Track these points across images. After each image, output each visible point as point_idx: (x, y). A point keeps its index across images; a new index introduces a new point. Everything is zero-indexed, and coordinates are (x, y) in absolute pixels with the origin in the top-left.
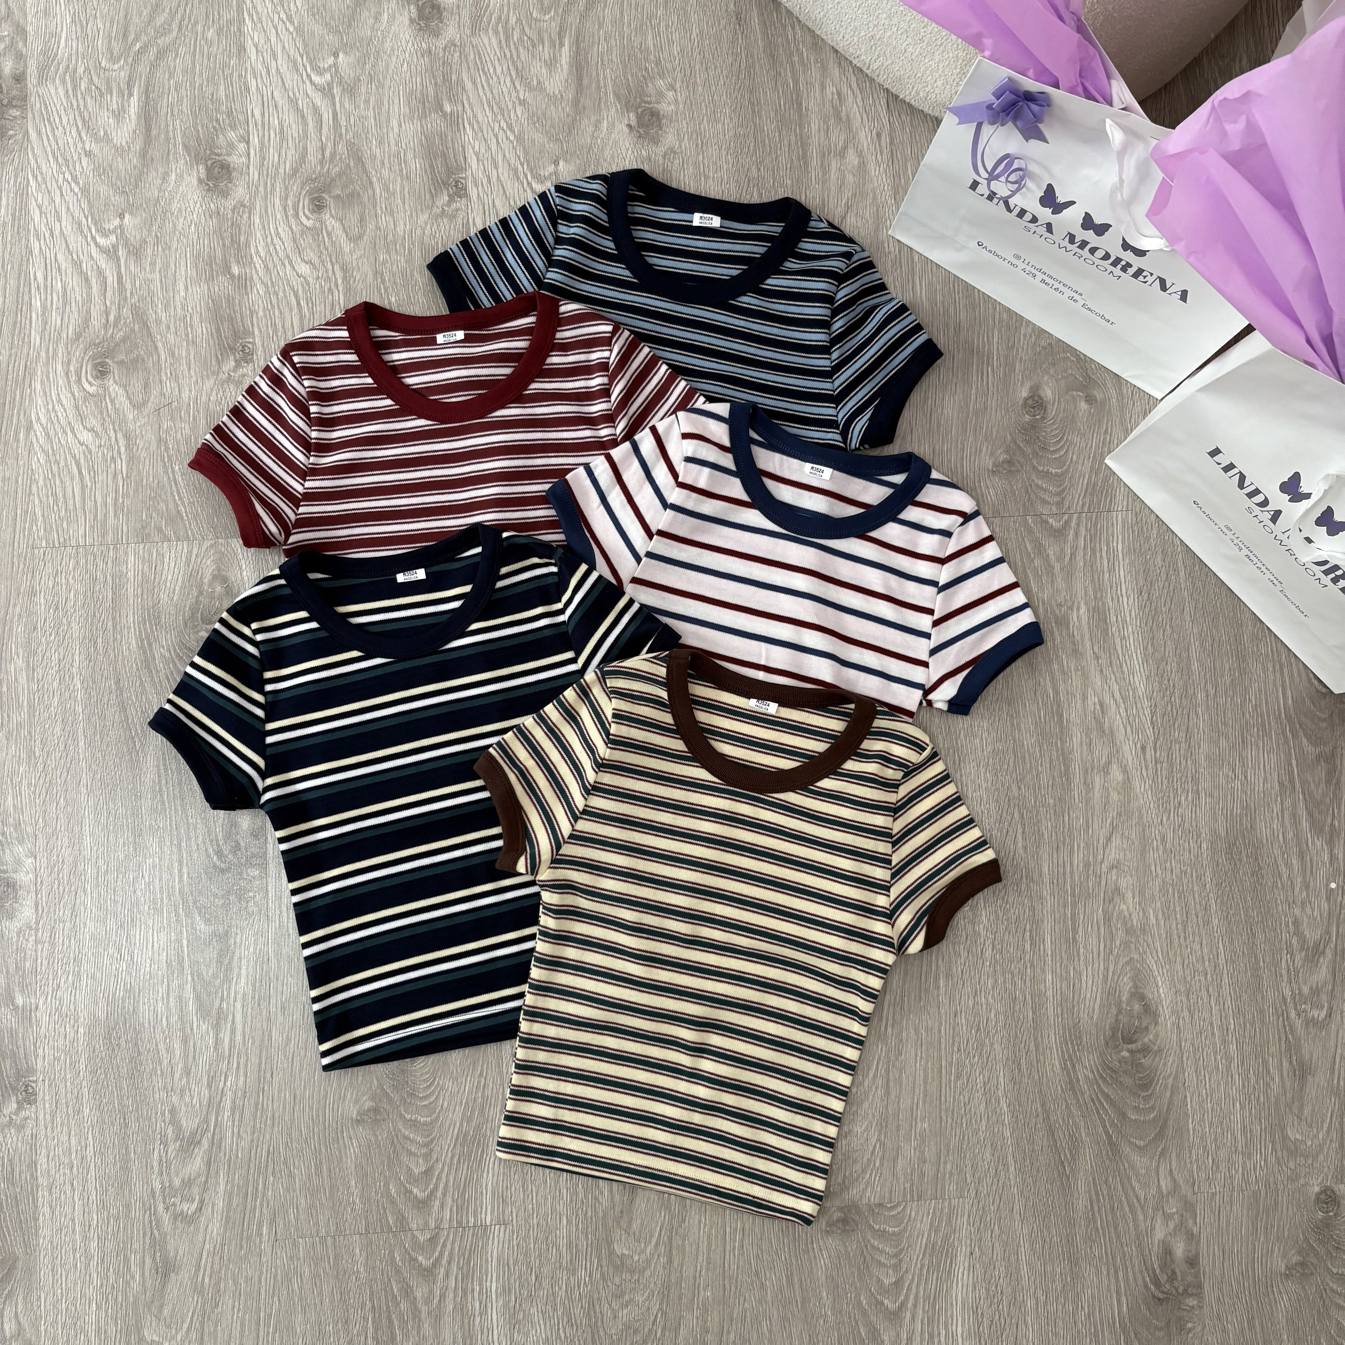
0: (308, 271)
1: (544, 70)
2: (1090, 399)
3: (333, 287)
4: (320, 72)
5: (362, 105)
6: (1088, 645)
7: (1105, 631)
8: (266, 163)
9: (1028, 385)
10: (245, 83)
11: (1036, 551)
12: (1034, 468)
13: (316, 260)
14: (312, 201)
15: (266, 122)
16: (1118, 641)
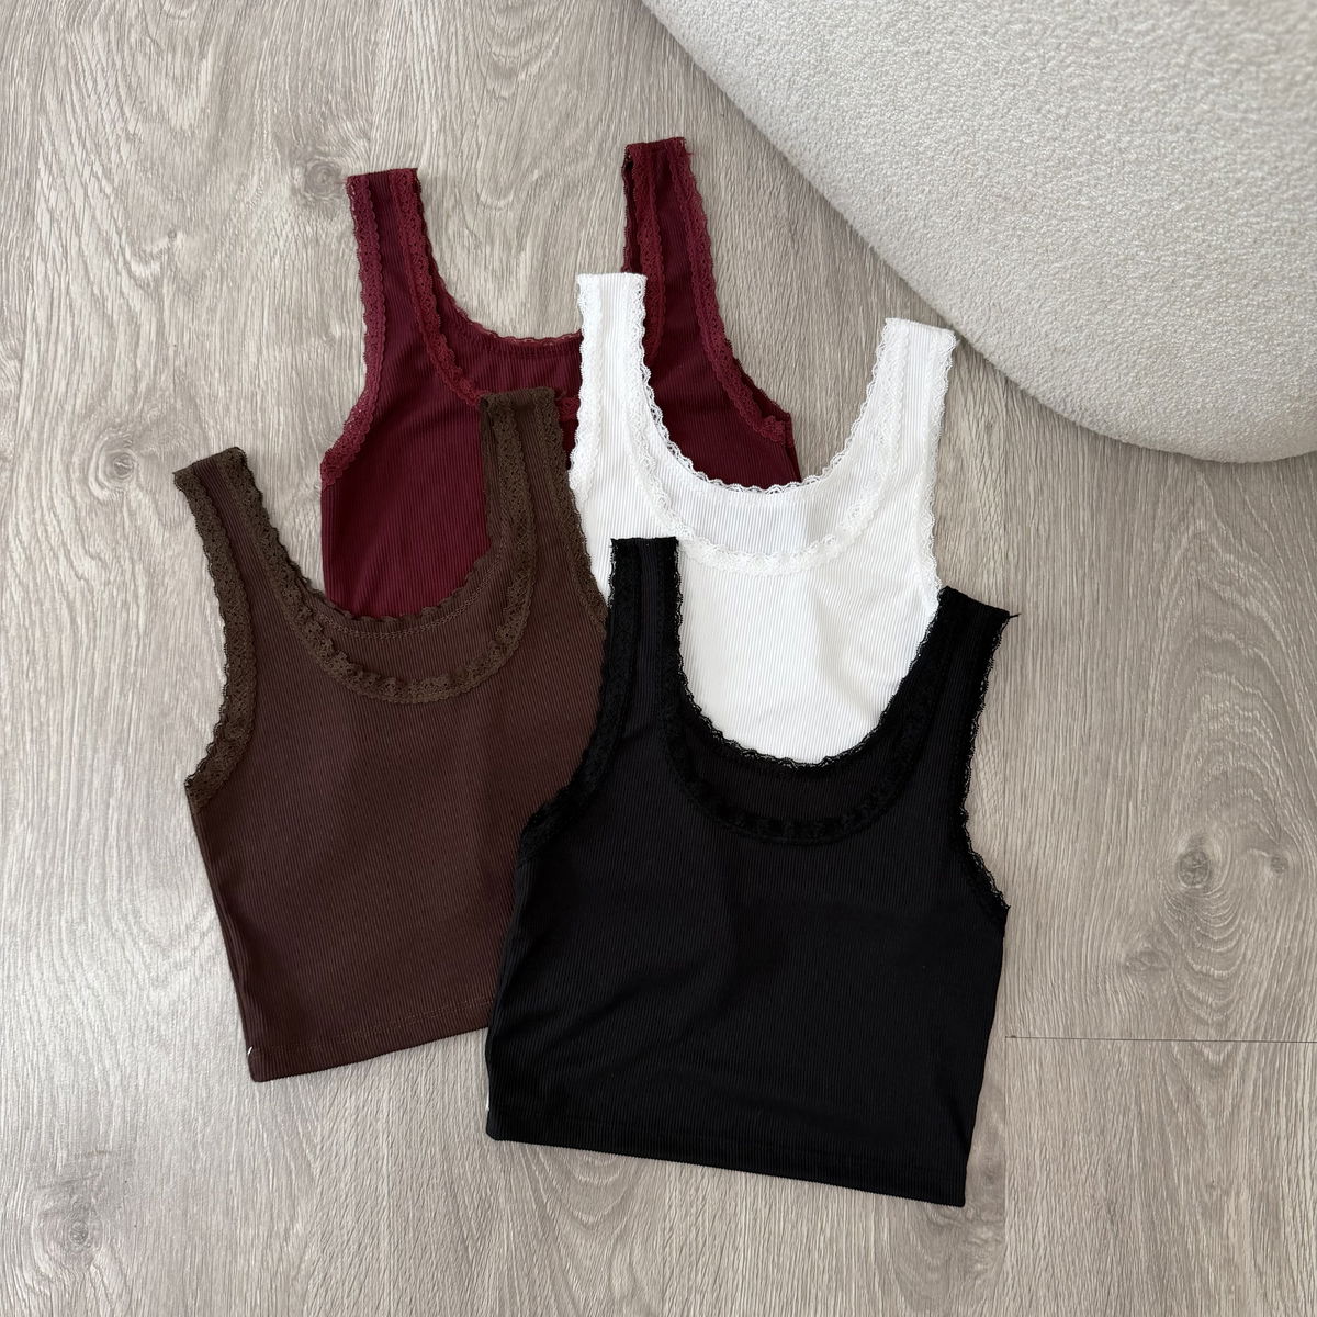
0: (94, 571)
1: (490, 286)
2: (1278, 864)
3: (129, 599)
4: (145, 259)
5: (204, 317)
6: (1248, 1253)
7: (1276, 1232)
8: (45, 394)
9: (1187, 835)
10: (27, 268)
11: (1182, 1098)
12: (1189, 967)
13: (107, 555)
14: (111, 459)
15: (54, 330)
16: (1293, 1249)
